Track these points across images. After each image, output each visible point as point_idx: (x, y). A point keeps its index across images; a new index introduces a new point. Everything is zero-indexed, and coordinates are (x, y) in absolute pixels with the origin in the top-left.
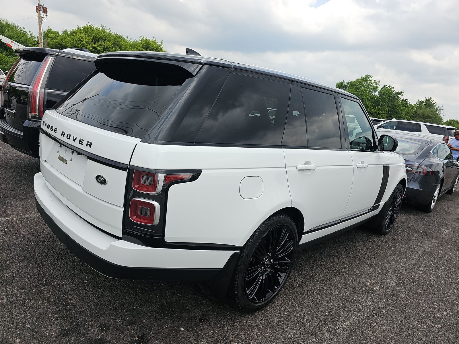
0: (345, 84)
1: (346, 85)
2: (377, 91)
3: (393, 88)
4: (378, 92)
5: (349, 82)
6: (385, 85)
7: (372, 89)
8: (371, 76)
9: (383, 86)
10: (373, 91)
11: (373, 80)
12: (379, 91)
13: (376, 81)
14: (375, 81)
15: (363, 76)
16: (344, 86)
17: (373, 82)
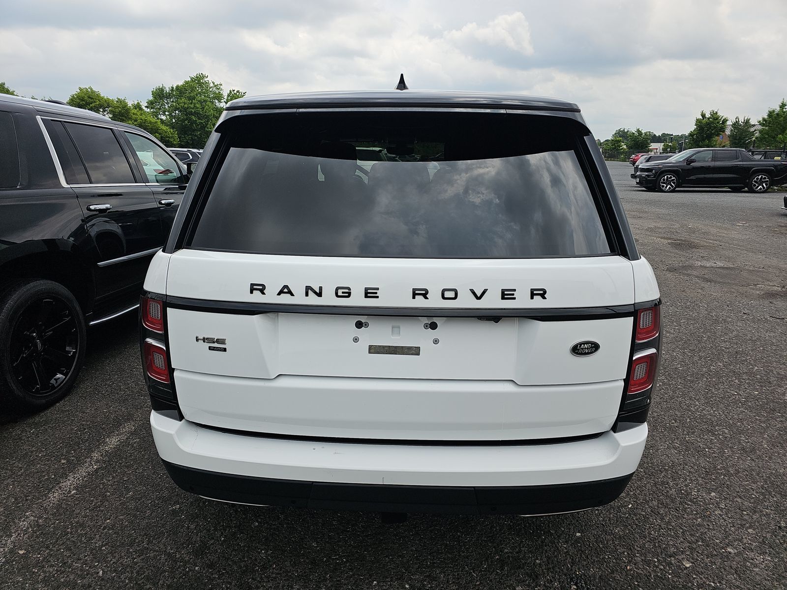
0: (168, 91)
1: (169, 93)
2: (222, 101)
3: (244, 93)
4: (225, 102)
5: (173, 88)
6: (232, 90)
7: (214, 98)
8: (206, 76)
9: (229, 92)
10: (216, 101)
11: (210, 82)
12: (225, 100)
13: (216, 84)
14: (213, 83)
15: (194, 75)
16: (166, 95)
17: (212, 85)
